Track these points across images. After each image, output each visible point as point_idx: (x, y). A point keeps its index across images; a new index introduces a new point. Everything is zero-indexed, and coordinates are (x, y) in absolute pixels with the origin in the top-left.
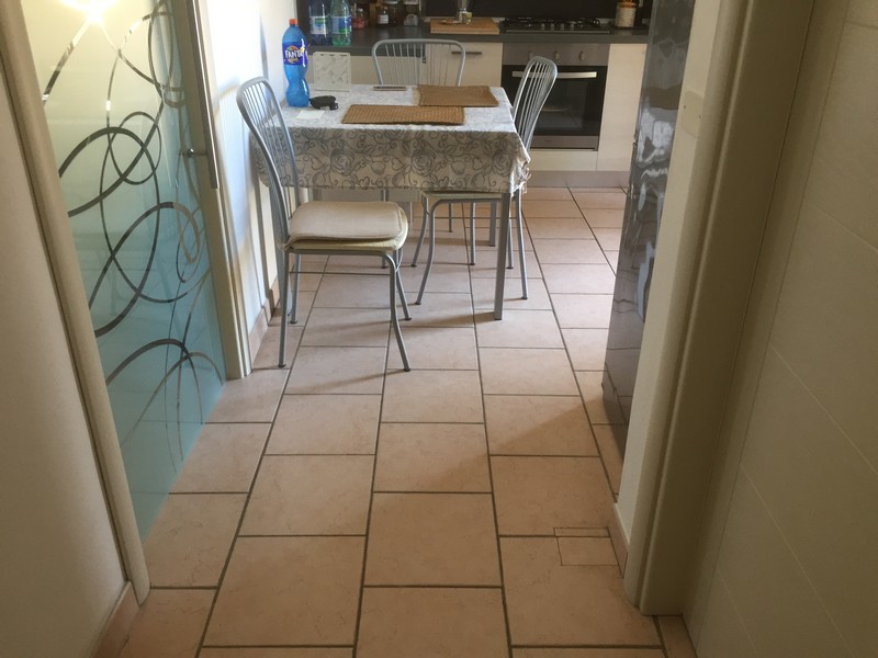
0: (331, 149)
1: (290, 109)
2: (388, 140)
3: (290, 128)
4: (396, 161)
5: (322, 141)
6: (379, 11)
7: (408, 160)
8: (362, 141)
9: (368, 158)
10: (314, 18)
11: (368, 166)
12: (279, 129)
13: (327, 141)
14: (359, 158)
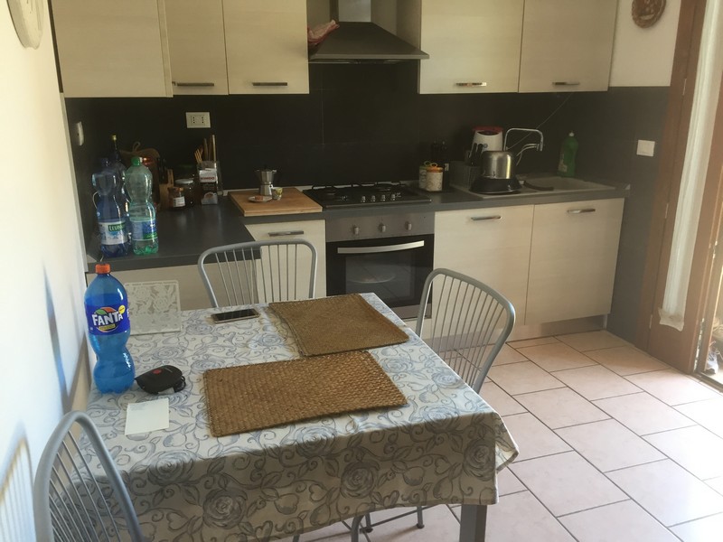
0: (204, 492)
1: (103, 401)
2: (304, 459)
3: (125, 475)
4: (317, 489)
5: (187, 483)
6: (173, 193)
7: (335, 482)
8: (261, 469)
9: (269, 492)
10: (106, 225)
11: (270, 505)
12: (101, 480)
13: (197, 482)
14: (253, 496)
